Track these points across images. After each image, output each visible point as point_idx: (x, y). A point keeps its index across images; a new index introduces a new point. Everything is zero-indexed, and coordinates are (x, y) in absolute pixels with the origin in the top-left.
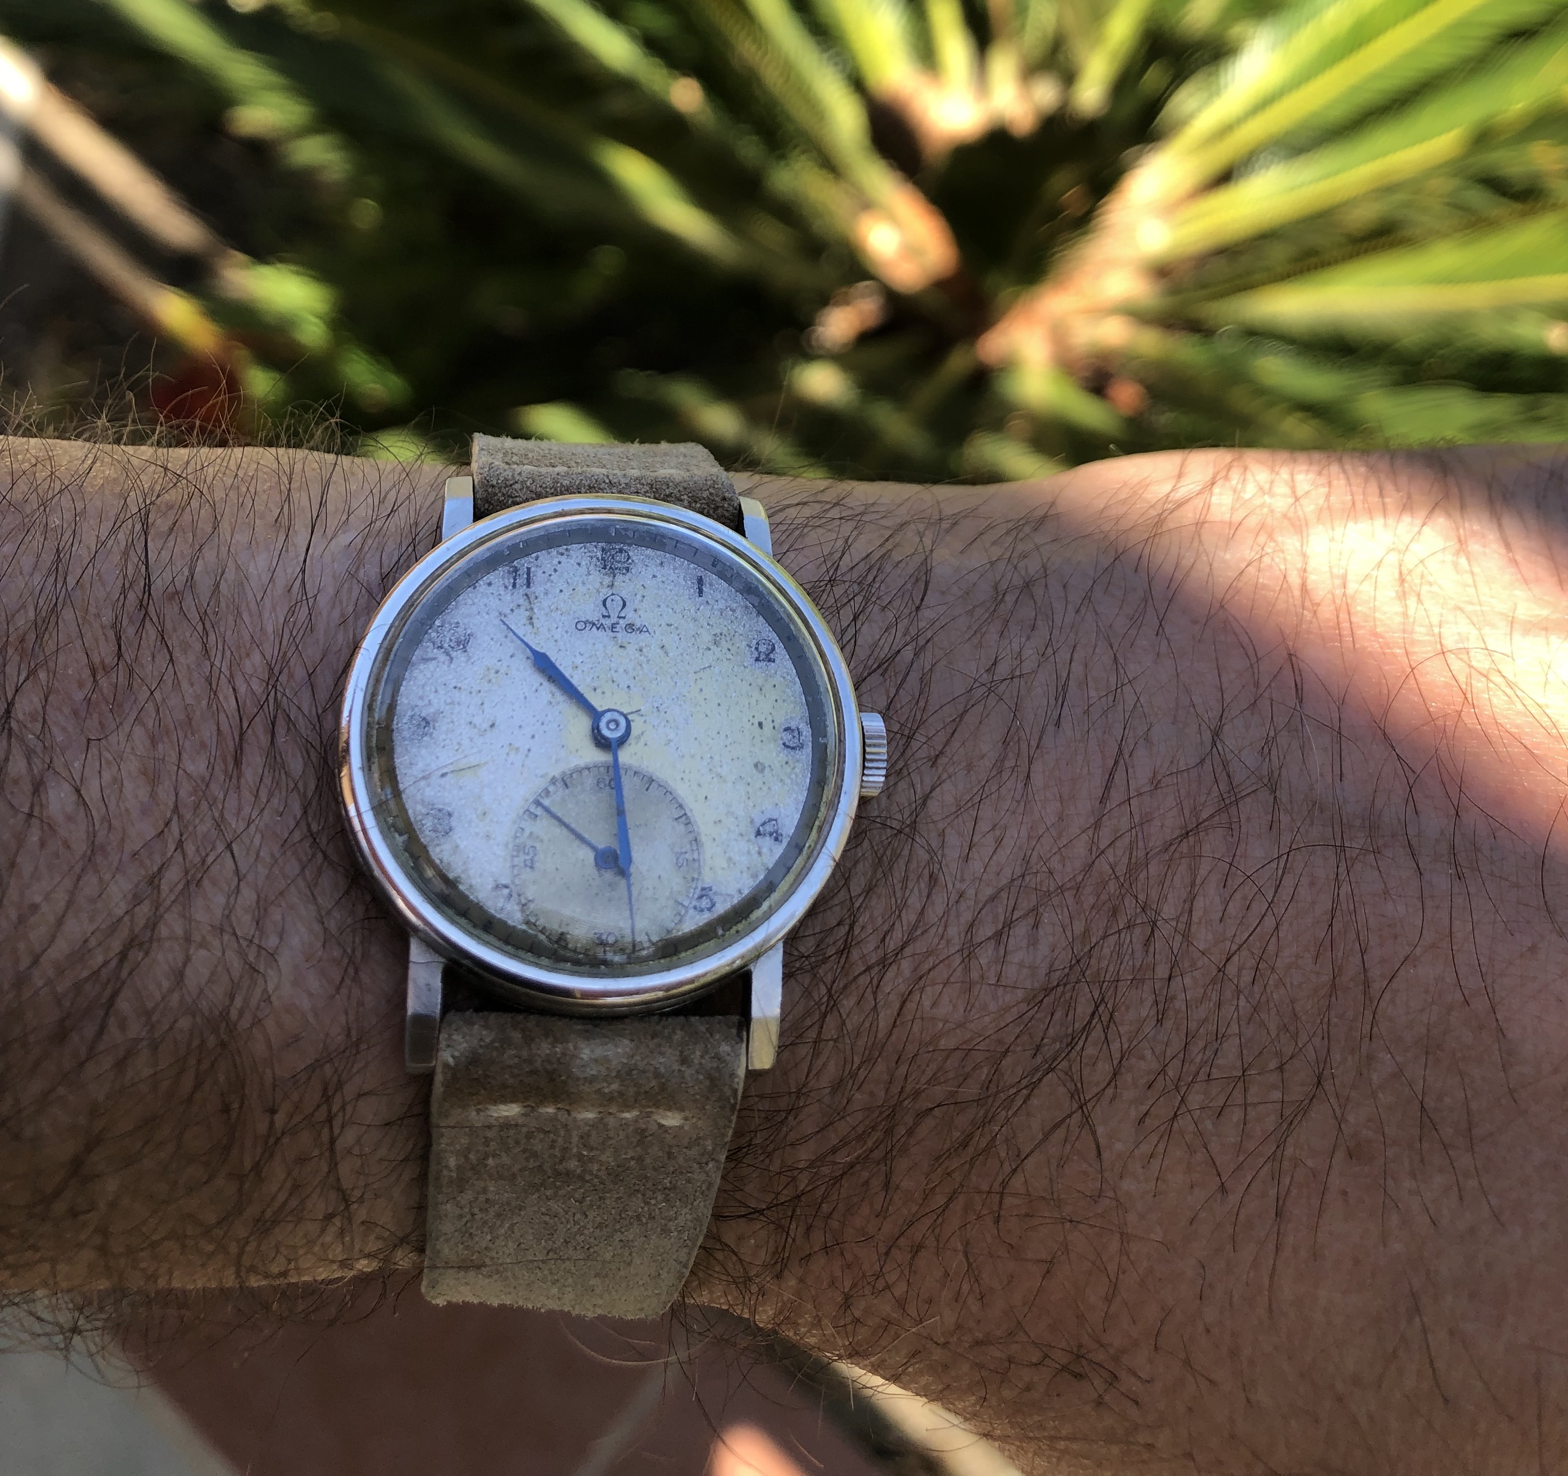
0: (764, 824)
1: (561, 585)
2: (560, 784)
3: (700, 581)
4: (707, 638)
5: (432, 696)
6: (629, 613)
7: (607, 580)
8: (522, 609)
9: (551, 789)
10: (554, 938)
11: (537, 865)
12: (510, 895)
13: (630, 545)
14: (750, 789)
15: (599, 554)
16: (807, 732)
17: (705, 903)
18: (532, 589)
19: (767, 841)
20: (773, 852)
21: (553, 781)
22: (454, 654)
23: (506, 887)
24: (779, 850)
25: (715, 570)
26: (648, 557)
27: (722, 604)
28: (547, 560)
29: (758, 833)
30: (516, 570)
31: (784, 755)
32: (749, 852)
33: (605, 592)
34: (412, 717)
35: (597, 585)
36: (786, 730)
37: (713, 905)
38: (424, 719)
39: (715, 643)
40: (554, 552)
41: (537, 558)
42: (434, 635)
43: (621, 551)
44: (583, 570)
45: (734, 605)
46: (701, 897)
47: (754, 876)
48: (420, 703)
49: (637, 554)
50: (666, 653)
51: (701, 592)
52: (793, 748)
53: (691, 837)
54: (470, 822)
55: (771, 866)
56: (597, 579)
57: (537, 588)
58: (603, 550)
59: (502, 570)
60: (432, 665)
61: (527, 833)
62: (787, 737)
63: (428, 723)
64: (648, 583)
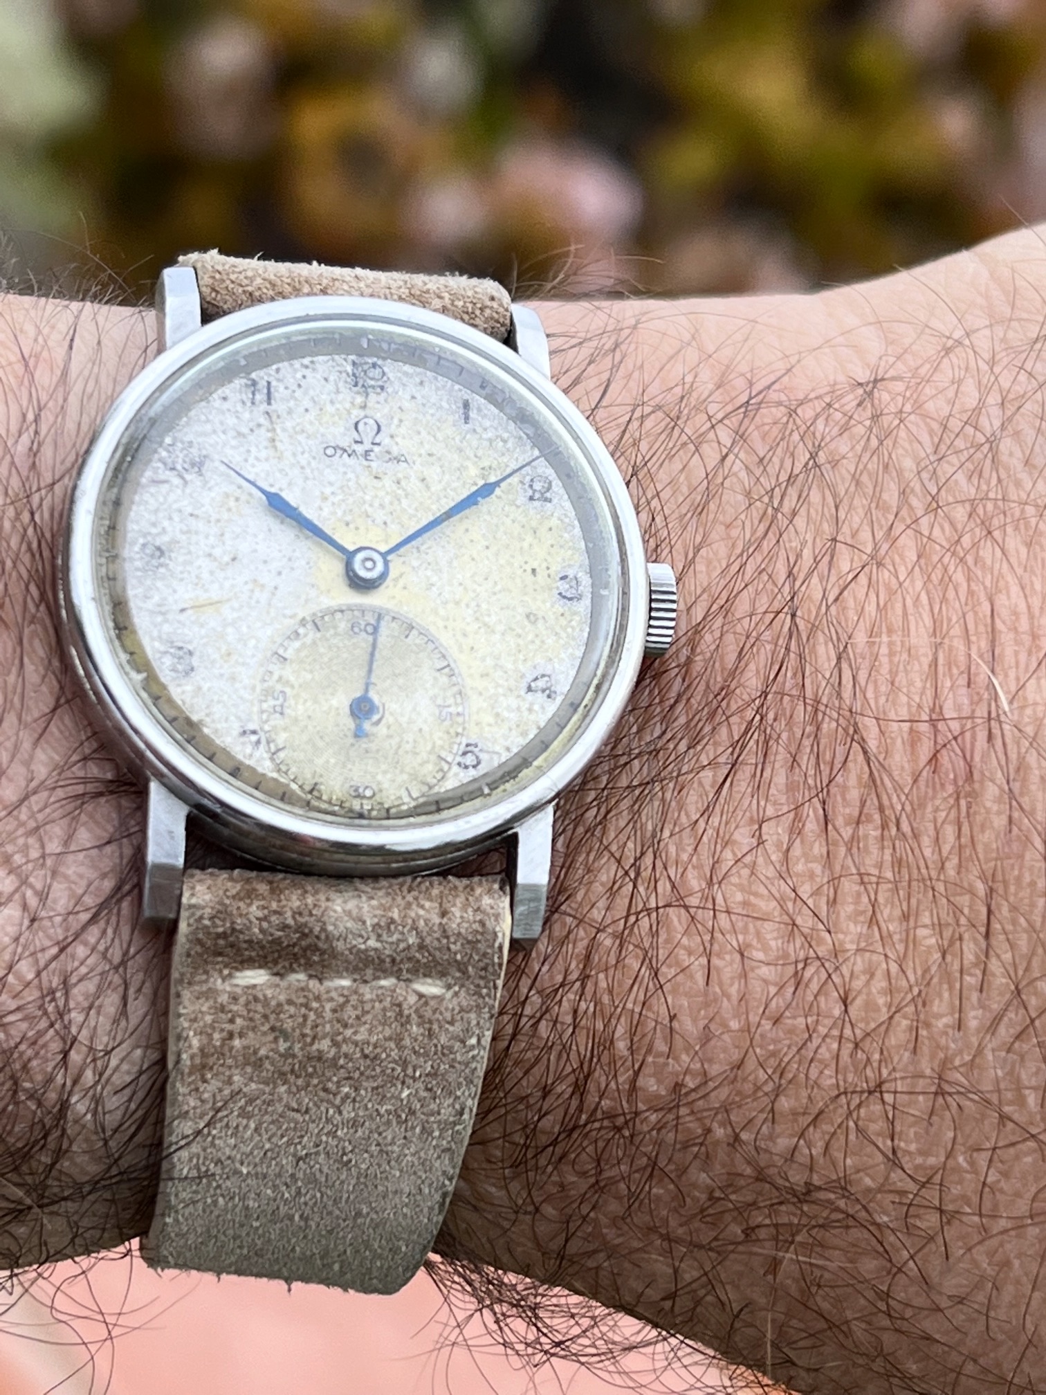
0: (536, 679)
1: (307, 403)
2: (310, 626)
3: (466, 405)
5: (166, 523)
6: (383, 438)
7: (359, 400)
8: (263, 430)
9: (301, 631)
10: (308, 788)
11: (287, 711)
12: (258, 742)
13: (384, 359)
14: (521, 642)
15: (349, 368)
16: (586, 581)
17: (470, 759)
18: (274, 406)
19: (541, 698)
20: (544, 711)
21: (303, 622)
22: (188, 477)
23: (254, 732)
24: (552, 708)
25: (484, 392)
26: (406, 374)
27: (489, 435)
28: (286, 374)
29: (529, 689)
30: (254, 383)
31: (560, 606)
32: (519, 709)
33: (357, 413)
34: (144, 545)
35: (348, 405)
36: (564, 578)
37: (479, 763)
38: (159, 549)
40: (297, 364)
41: (278, 370)
42: (164, 454)
43: (374, 365)
44: (330, 387)
45: (506, 435)
46: (464, 754)
47: (524, 734)
48: (154, 531)
49: (392, 369)
50: (428, 487)
51: (466, 417)
52: (570, 599)
53: (455, 689)
54: (213, 662)
55: (542, 724)
56: (347, 397)
57: (278, 406)
58: (354, 363)
59: (238, 382)
60: (164, 489)
61: (276, 677)
62: (563, 586)
63: (162, 553)
64: (406, 404)
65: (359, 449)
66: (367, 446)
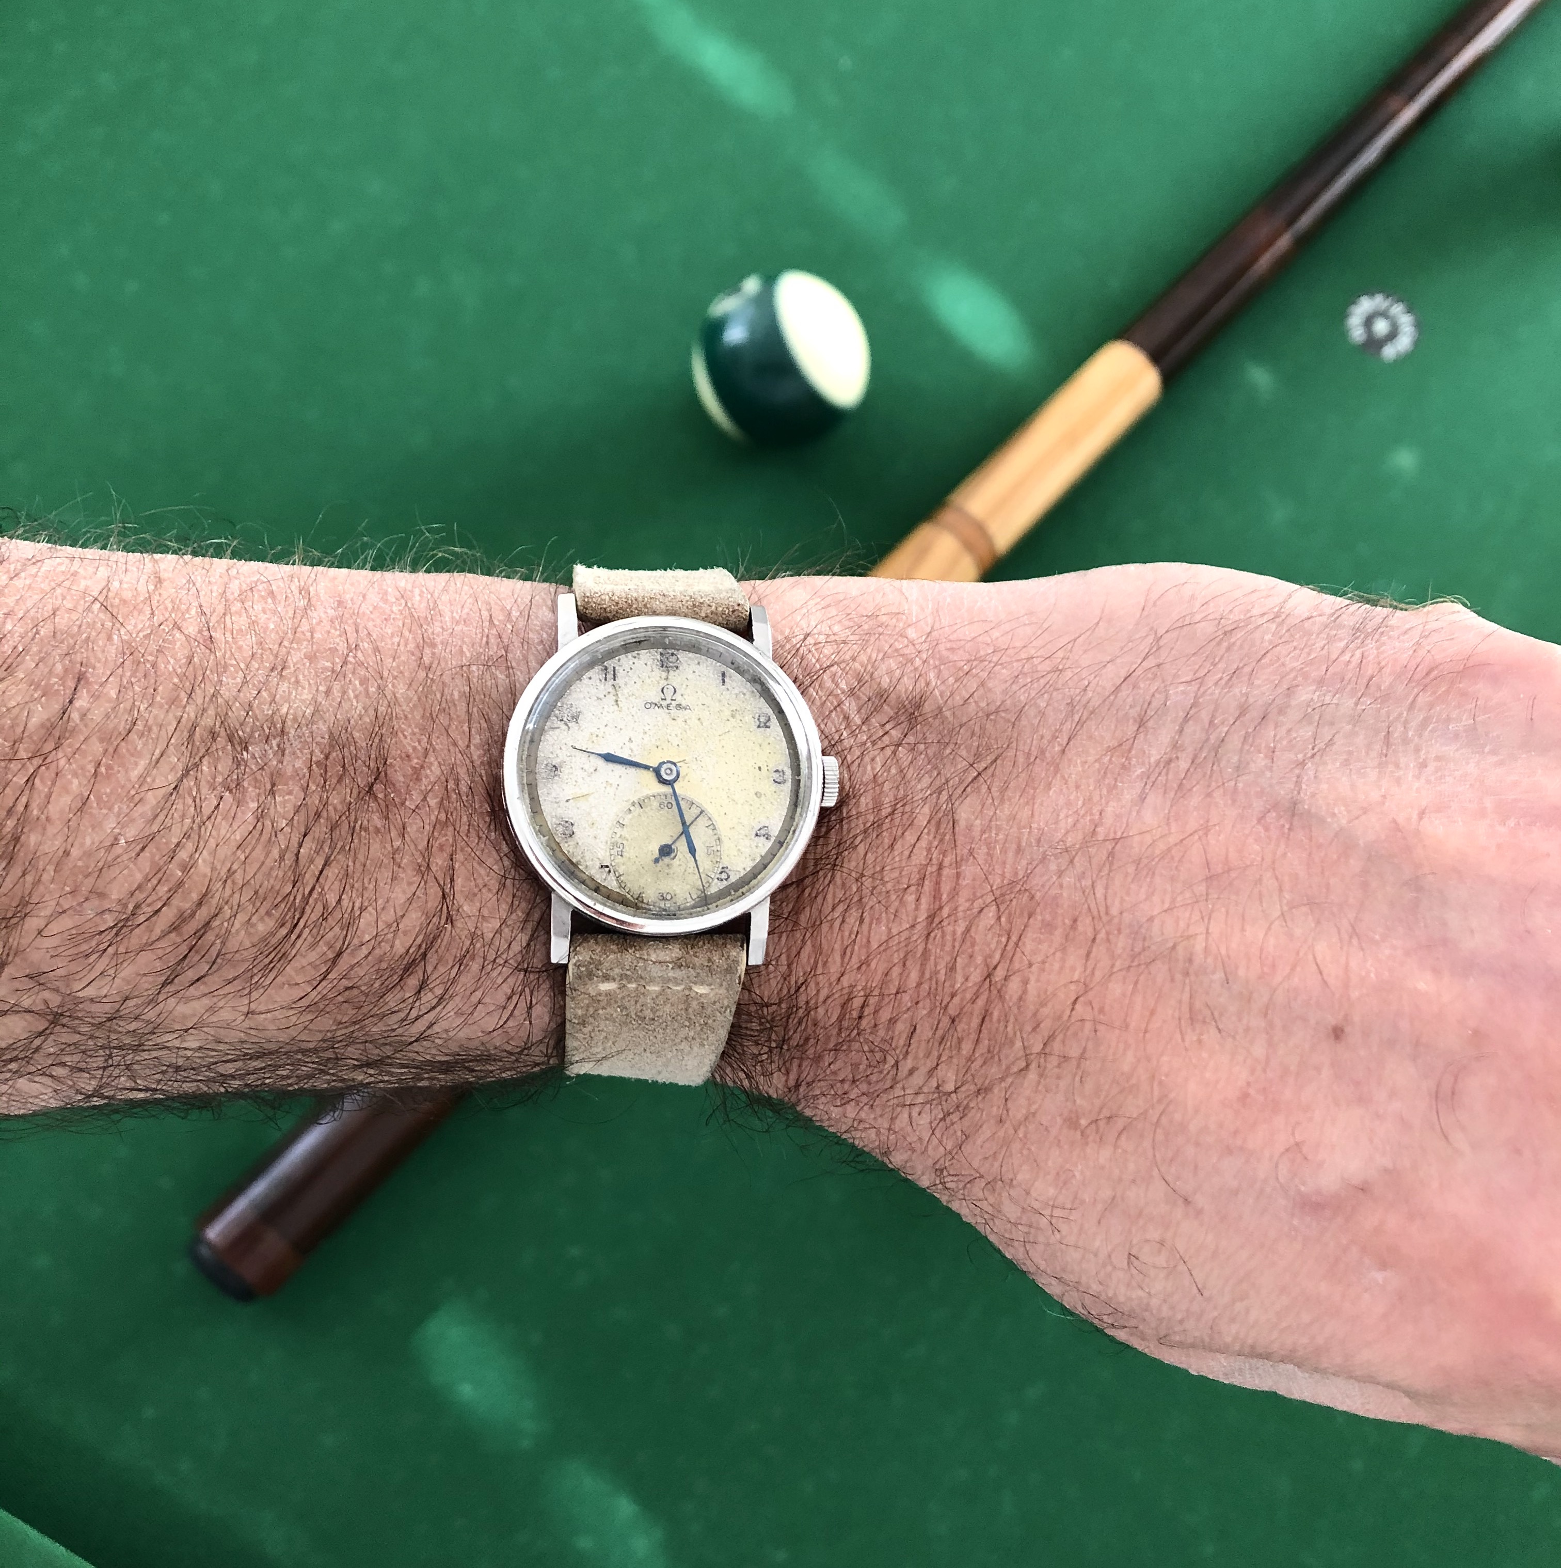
0: (760, 829)
1: (635, 679)
2: (637, 806)
3: (723, 675)
4: (727, 713)
5: (559, 751)
6: (678, 696)
7: (664, 675)
8: (611, 695)
9: (632, 808)
10: (635, 896)
11: (624, 854)
12: (610, 871)
13: (678, 650)
14: (752, 808)
15: (659, 657)
16: (788, 772)
17: (724, 876)
18: (617, 681)
19: (762, 840)
20: (765, 846)
21: (633, 804)
22: (570, 724)
23: (607, 866)
24: (769, 844)
25: (733, 666)
26: (690, 658)
27: (736, 691)
28: (625, 661)
29: (757, 835)
30: (606, 669)
31: (774, 787)
32: (750, 846)
33: (663, 683)
34: (547, 765)
35: (658, 679)
36: (777, 771)
37: (729, 877)
38: (554, 766)
39: (733, 716)
40: (629, 655)
41: (619, 660)
42: (557, 712)
43: (673, 654)
44: (649, 668)
45: (745, 691)
46: (721, 873)
47: (754, 860)
48: (551, 756)
49: (683, 656)
50: (702, 724)
51: (724, 681)
52: (779, 783)
53: (716, 837)
54: (585, 828)
55: (763, 854)
56: (659, 673)
57: (620, 681)
58: (661, 654)
59: (597, 669)
60: (557, 731)
61: (618, 835)
62: (776, 776)
63: (556, 768)
64: (691, 676)
65: (664, 703)
66: (668, 701)
